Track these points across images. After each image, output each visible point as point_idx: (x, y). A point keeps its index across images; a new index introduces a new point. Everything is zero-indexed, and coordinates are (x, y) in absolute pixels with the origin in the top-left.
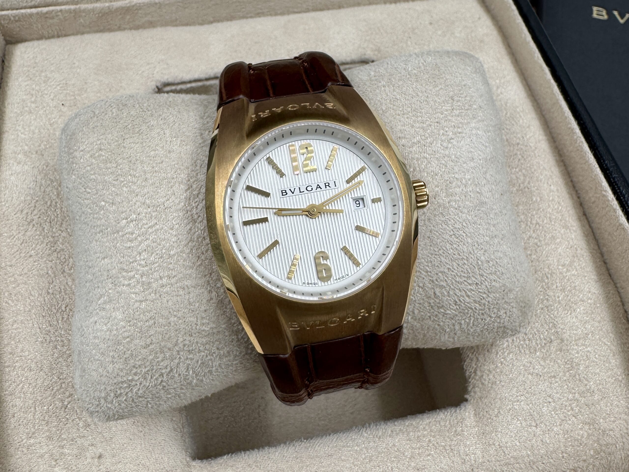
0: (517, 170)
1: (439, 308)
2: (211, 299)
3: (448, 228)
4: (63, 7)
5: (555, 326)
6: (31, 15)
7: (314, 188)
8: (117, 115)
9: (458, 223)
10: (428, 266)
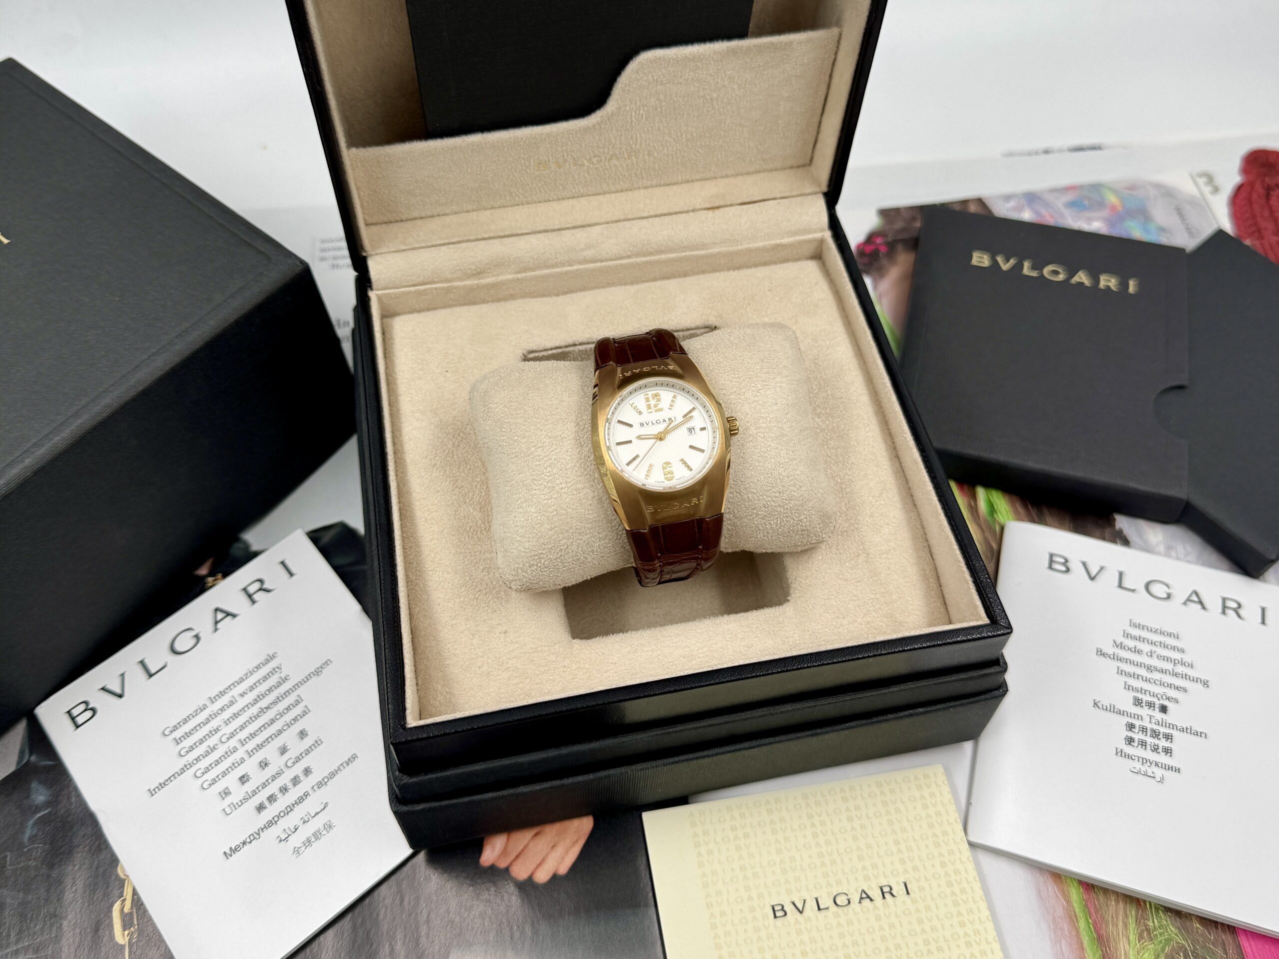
0: (839, 420)
2: (594, 497)
4: (438, 285)
5: (863, 544)
6: (409, 293)
7: (662, 421)
8: (519, 377)
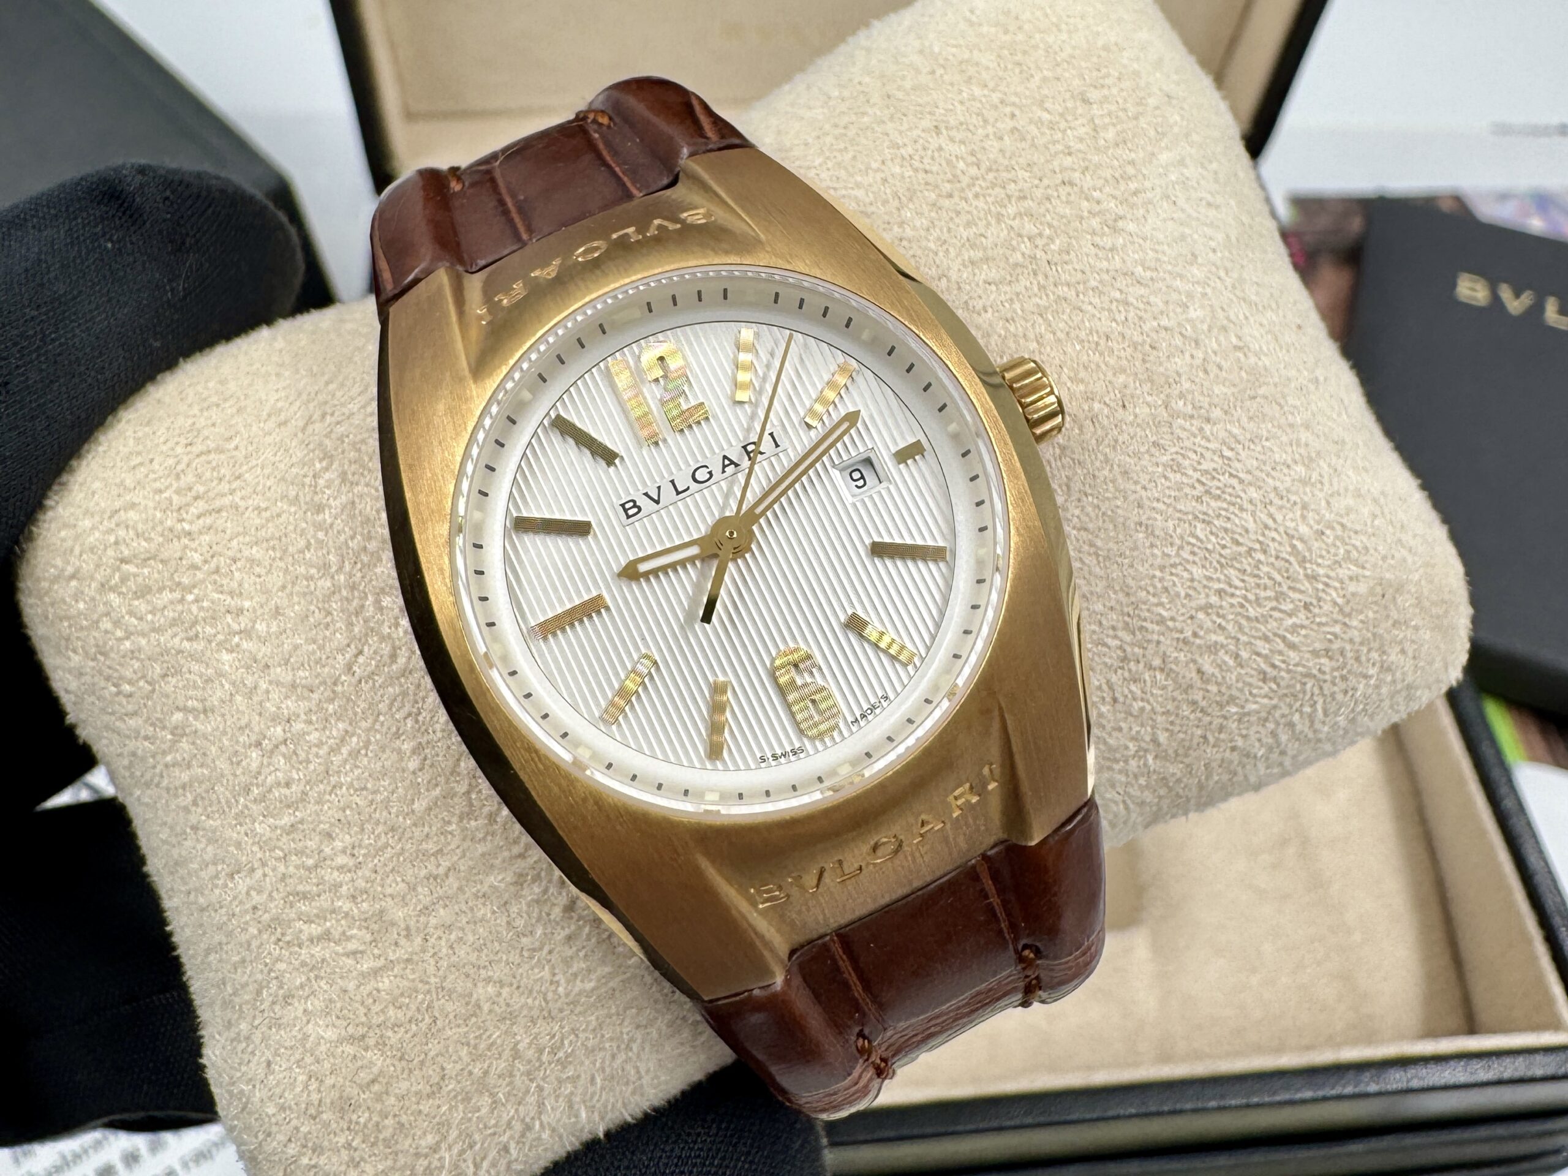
1: (1221, 706)
3: (1185, 480)
7: (717, 469)
9: (1208, 455)
10: (1161, 604)
